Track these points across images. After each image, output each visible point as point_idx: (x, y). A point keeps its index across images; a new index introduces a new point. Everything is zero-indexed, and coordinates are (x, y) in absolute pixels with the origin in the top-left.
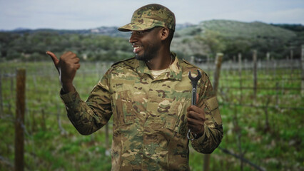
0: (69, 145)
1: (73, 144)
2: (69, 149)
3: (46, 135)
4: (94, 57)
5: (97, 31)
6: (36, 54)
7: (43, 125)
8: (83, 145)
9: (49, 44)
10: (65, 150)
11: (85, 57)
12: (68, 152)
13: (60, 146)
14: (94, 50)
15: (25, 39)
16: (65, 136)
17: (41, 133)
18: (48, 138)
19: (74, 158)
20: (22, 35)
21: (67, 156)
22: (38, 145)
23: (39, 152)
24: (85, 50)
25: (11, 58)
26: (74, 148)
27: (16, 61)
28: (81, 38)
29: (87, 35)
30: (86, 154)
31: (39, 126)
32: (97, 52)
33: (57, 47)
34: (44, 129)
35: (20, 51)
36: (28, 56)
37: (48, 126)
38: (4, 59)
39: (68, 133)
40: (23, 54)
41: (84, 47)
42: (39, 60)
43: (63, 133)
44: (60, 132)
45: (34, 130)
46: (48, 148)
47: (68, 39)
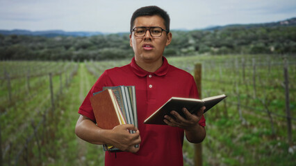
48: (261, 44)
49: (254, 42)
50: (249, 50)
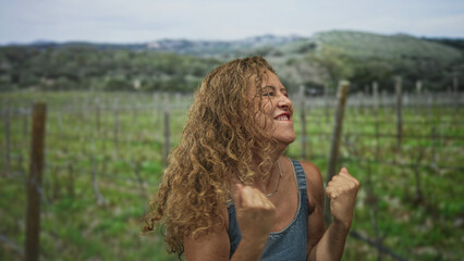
0: (109, 222)
1: (115, 219)
2: (108, 227)
3: (75, 205)
4: (150, 84)
5: (156, 46)
6: (62, 80)
7: (71, 188)
8: (132, 221)
9: (82, 63)
10: (102, 228)
11: (137, 84)
12: (107, 232)
13: (96, 223)
14: (150, 74)
15: (48, 57)
16: (104, 207)
17: (66, 201)
18: (78, 210)
19: (116, 242)
20: (43, 51)
21: (106, 239)
22: (62, 220)
23: (63, 231)
24: (136, 74)
25: (26, 85)
26: (117, 225)
27: (32, 89)
28: (132, 56)
29: (140, 51)
30: (136, 236)
31: (64, 191)
32: (155, 78)
33: (95, 70)
34: (72, 195)
35: (39, 75)
36: (50, 82)
37: (78, 191)
38: (15, 86)
39: (108, 201)
40: (43, 80)
41: (135, 69)
42: (66, 88)
43: (100, 202)
44: (95, 201)
45: (56, 196)
46: (76, 225)
47: (111, 56)
48: (121, 77)
49: (110, 72)
50: (103, 85)
